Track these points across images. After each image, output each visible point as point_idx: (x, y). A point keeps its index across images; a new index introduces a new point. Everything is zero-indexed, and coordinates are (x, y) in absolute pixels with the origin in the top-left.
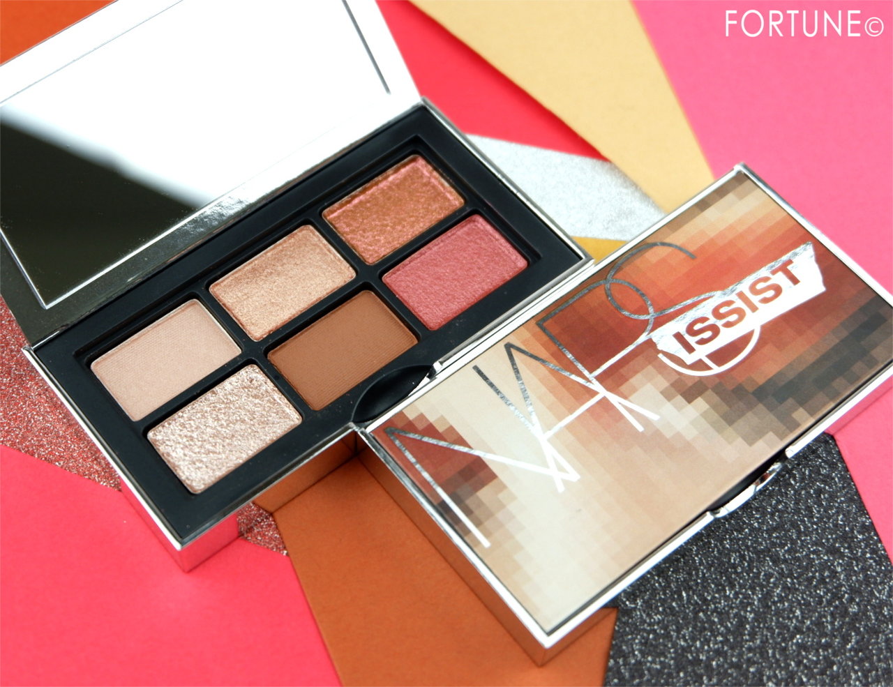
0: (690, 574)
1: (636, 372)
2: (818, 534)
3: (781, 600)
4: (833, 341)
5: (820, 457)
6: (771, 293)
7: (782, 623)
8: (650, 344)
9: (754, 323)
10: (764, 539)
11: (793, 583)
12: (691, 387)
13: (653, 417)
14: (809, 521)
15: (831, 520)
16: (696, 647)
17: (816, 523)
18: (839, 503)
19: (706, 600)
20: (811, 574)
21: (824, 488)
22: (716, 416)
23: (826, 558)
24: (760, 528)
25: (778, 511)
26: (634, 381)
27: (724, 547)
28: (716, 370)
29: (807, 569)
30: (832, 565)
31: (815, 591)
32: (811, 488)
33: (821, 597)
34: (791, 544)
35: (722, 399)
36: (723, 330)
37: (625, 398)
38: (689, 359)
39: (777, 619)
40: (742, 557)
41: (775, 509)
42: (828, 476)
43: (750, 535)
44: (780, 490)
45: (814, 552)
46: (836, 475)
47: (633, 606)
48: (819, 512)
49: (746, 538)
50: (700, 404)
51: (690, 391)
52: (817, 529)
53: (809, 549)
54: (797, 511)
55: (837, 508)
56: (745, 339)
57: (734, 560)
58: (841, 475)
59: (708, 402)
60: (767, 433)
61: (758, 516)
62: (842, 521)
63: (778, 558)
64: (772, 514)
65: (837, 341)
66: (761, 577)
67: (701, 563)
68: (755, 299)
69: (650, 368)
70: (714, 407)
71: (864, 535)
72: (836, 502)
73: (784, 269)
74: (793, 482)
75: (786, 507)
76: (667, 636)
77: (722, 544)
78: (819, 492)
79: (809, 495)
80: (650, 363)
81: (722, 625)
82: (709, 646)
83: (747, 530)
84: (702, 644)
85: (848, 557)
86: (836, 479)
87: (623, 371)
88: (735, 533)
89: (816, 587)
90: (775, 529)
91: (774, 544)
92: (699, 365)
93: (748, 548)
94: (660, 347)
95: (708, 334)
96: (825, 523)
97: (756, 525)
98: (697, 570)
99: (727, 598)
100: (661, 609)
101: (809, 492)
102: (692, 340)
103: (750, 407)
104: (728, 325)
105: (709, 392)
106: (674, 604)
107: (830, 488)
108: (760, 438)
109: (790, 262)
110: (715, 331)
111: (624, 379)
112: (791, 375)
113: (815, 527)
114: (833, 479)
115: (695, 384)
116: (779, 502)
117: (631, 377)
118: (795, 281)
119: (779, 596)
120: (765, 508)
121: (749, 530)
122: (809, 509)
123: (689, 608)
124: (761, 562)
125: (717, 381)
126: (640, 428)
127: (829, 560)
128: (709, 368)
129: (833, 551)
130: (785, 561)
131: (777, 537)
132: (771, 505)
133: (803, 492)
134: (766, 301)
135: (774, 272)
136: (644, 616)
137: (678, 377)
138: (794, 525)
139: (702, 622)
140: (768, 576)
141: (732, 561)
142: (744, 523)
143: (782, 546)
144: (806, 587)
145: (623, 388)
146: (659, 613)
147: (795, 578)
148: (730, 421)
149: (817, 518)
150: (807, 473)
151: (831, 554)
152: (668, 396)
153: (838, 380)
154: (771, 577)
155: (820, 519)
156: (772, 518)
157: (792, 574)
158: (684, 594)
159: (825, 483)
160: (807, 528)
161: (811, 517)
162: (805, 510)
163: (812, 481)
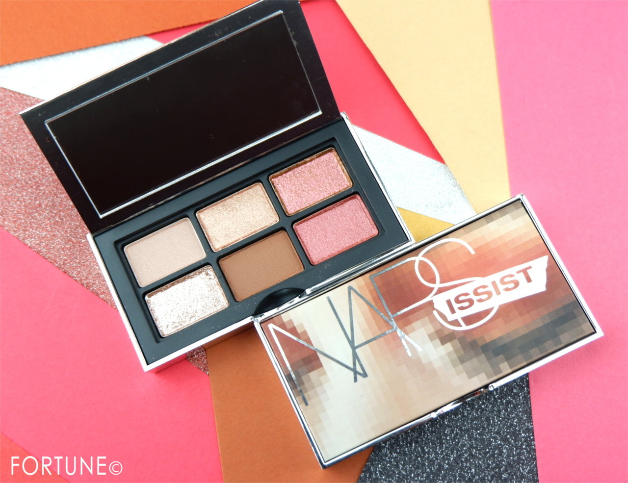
0: (420, 434)
1: (418, 319)
2: (499, 427)
3: (467, 460)
4: (539, 324)
5: (516, 382)
6: (512, 285)
7: (462, 474)
8: (431, 303)
9: (495, 303)
10: (468, 423)
11: (476, 453)
12: (447, 336)
13: (420, 349)
14: (497, 419)
15: (510, 421)
16: (411, 477)
17: (500, 421)
18: (518, 412)
19: (424, 451)
20: (487, 450)
21: (512, 401)
22: (455, 357)
23: (499, 442)
24: (468, 416)
25: (481, 408)
26: (415, 324)
27: (444, 423)
28: (465, 327)
29: (487, 446)
30: (502, 447)
31: (487, 461)
32: (505, 399)
33: (489, 465)
34: (483, 430)
35: (462, 347)
36: (476, 303)
37: (407, 334)
38: (451, 317)
39: (461, 472)
40: (452, 431)
41: (480, 406)
43: (461, 419)
45: (494, 438)
46: (522, 394)
47: (383, 445)
48: (504, 414)
49: (458, 420)
50: (449, 347)
51: (444, 337)
52: (500, 424)
53: (491, 435)
54: (492, 411)
55: (516, 414)
56: (487, 312)
58: (525, 395)
59: (453, 346)
60: (481, 373)
61: (469, 409)
62: (516, 422)
63: (472, 436)
64: (477, 410)
65: (542, 324)
66: (459, 445)
67: (428, 430)
68: (501, 287)
69: (426, 319)
70: (456, 350)
71: (526, 434)
72: (516, 411)
73: (525, 271)
75: (486, 407)
76: (397, 466)
78: (509, 402)
80: (427, 315)
81: (429, 468)
82: (418, 478)
83: (460, 416)
84: (415, 476)
85: (512, 445)
86: (521, 397)
87: (411, 317)
88: (453, 416)
89: (489, 458)
90: (476, 419)
91: (472, 428)
92: (455, 323)
93: (457, 426)
94: (436, 307)
95: (466, 304)
96: (506, 422)
99: (436, 453)
100: (398, 450)
101: (502, 402)
102: (456, 306)
103: (477, 355)
104: (480, 301)
105: (456, 341)
106: (406, 449)
107: (515, 401)
108: (477, 375)
109: (530, 267)
110: (471, 302)
111: (409, 323)
112: (507, 341)
113: (499, 423)
114: (519, 396)
115: (449, 334)
116: (483, 403)
117: (414, 322)
118: (529, 280)
119: (466, 458)
120: (474, 405)
121: (461, 416)
122: (499, 411)
123: (413, 453)
124: (462, 436)
125: (463, 335)
126: (410, 354)
127: (501, 444)
128: (460, 326)
129: (505, 440)
130: (476, 439)
131: (475, 424)
134: (507, 290)
135: (518, 272)
136: (388, 452)
137: (440, 327)
138: (488, 419)
139: (419, 463)
140: (463, 445)
141: (446, 432)
142: (460, 411)
143: (476, 429)
144: (483, 457)
145: (408, 328)
146: (396, 452)
147: (478, 450)
148: (462, 361)
149: (502, 418)
151: (503, 441)
152: (431, 337)
153: (534, 349)
154: (465, 447)
155: (504, 419)
157: (477, 448)
158: (413, 445)
159: (514, 398)
160: (494, 422)
161: (499, 417)
162: (496, 412)
163: (506, 395)
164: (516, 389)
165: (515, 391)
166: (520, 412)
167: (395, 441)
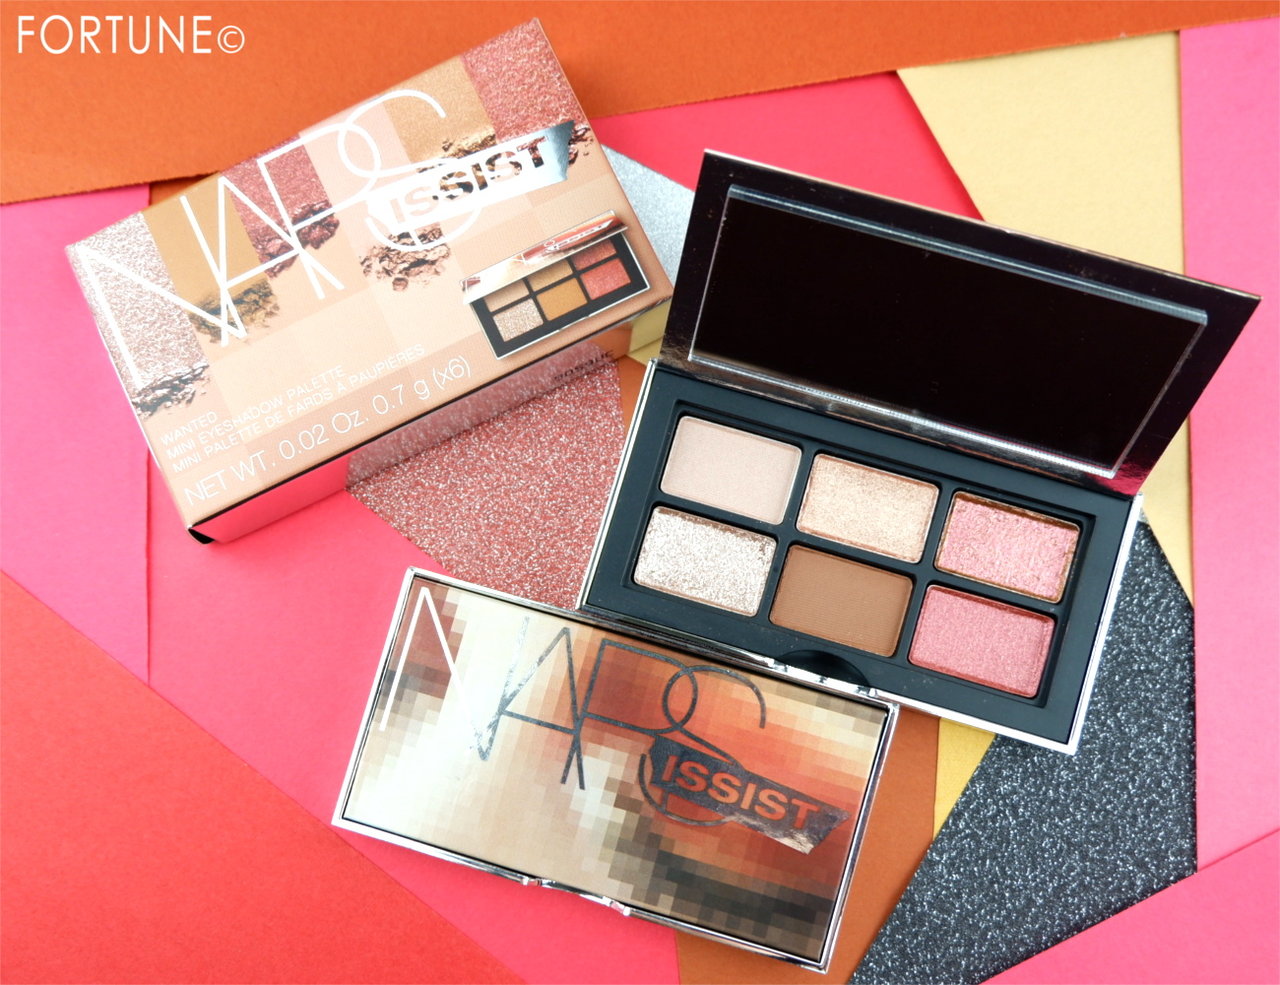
0: (1000, 844)
2: (1133, 843)
3: (1074, 893)
5: (1168, 771)
7: (1065, 916)
10: (1081, 833)
11: (1090, 883)
14: (1130, 829)
15: (1151, 834)
16: (980, 915)
17: (1136, 833)
18: (1166, 820)
19: (1005, 873)
20: (1110, 879)
21: (1158, 801)
23: (1131, 868)
24: (1081, 822)
25: (1106, 810)
27: (1041, 829)
29: (1110, 873)
30: (1135, 876)
31: (1108, 896)
32: (1145, 797)
33: (1111, 903)
34: (1105, 845)
39: (1062, 911)
40: (1054, 844)
41: (1103, 807)
42: (1167, 791)
44: (1115, 791)
45: (1122, 860)
46: (1176, 791)
47: (938, 858)
48: (1143, 822)
49: (1066, 825)
52: (1134, 838)
53: (1119, 855)
54: (1122, 816)
55: (1162, 824)
57: (1046, 844)
61: (1084, 809)
62: (1162, 837)
63: (1087, 855)
64: (1098, 812)
66: (1064, 868)
71: (1176, 857)
72: (1164, 818)
74: (1130, 787)
75: (1114, 808)
76: (958, 896)
77: (1040, 826)
78: (1152, 803)
79: (1140, 804)
81: (1010, 901)
82: (991, 917)
83: (1068, 820)
84: (986, 913)
85: (1152, 874)
86: (1174, 796)
88: (1057, 820)
89: (1111, 893)
90: (1094, 826)
91: (1088, 841)
93: (1063, 836)
96: (1145, 835)
97: (1079, 817)
98: (1008, 843)
99: (1025, 879)
100: (962, 870)
101: (1140, 801)
106: (976, 869)
114: (1170, 795)
119: (1073, 890)
120: (1094, 804)
121: (1071, 820)
122: (1135, 817)
123: (987, 876)
124: (1069, 853)
127: (1133, 871)
129: (1141, 865)
130: (1092, 860)
131: (1094, 835)
132: (1100, 802)
133: (1136, 799)
136: (945, 871)
138: (1114, 828)
139: (994, 893)
140: (1071, 869)
141: (1043, 845)
142: (1069, 812)
143: (1094, 844)
144: (1101, 889)
146: (958, 873)
147: (1095, 878)
149: (1139, 828)
150: (1148, 781)
151: (1138, 866)
154: (1073, 871)
155: (1141, 830)
156: (1097, 816)
157: (1093, 874)
158: (988, 862)
159: (1161, 797)
160: (1125, 835)
161: (1133, 825)
162: (1131, 818)
163: (1150, 791)
164: (1167, 782)
165: (1164, 785)
166: (1170, 820)
167: (957, 853)
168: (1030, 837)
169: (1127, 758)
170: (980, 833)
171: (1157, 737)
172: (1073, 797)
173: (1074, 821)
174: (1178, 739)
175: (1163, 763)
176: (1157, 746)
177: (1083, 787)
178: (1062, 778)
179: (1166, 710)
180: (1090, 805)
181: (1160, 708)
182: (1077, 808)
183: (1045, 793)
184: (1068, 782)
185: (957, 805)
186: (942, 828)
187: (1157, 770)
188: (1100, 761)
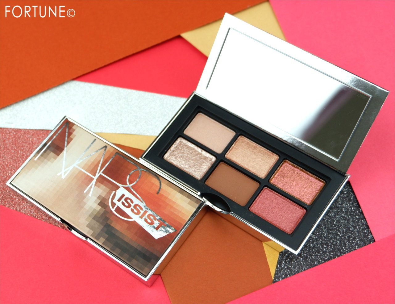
0: (299, 268)
5: (350, 224)
10: (327, 255)
14: (345, 248)
15: (353, 248)
21: (351, 236)
25: (333, 245)
27: (312, 259)
32: (346, 236)
41: (332, 244)
43: (322, 254)
44: (334, 237)
46: (356, 230)
48: (348, 245)
52: (347, 251)
54: (340, 245)
57: (316, 263)
58: (358, 231)
61: (326, 247)
64: (331, 246)
67: (304, 264)
72: (355, 241)
74: (339, 234)
75: (336, 243)
77: (312, 257)
78: (349, 237)
79: (345, 238)
83: (321, 252)
86: (356, 232)
88: (317, 253)
90: (332, 251)
93: (321, 259)
96: (351, 249)
97: (325, 250)
98: (302, 267)
101: (345, 237)
107: (353, 235)
113: (347, 250)
114: (355, 232)
116: (334, 241)
120: (328, 244)
121: (322, 252)
122: (345, 243)
131: (332, 255)
132: (330, 242)
133: (343, 237)
138: (339, 250)
141: (315, 264)
142: (320, 249)
149: (348, 247)
150: (345, 230)
155: (349, 247)
156: (331, 247)
159: (352, 234)
160: (343, 251)
161: (345, 246)
163: (347, 233)
165: (351, 229)
166: (358, 241)
167: (285, 276)
168: (309, 262)
169: (334, 224)
170: (291, 266)
171: (342, 214)
172: (320, 243)
173: (323, 252)
174: (350, 213)
175: (348, 222)
176: (343, 217)
177: (322, 239)
178: (314, 238)
179: (342, 204)
180: (327, 245)
181: (340, 204)
182: (323, 247)
183: (309, 245)
184: (316, 239)
185: (279, 259)
186: (276, 269)
187: (346, 225)
188: (325, 228)
